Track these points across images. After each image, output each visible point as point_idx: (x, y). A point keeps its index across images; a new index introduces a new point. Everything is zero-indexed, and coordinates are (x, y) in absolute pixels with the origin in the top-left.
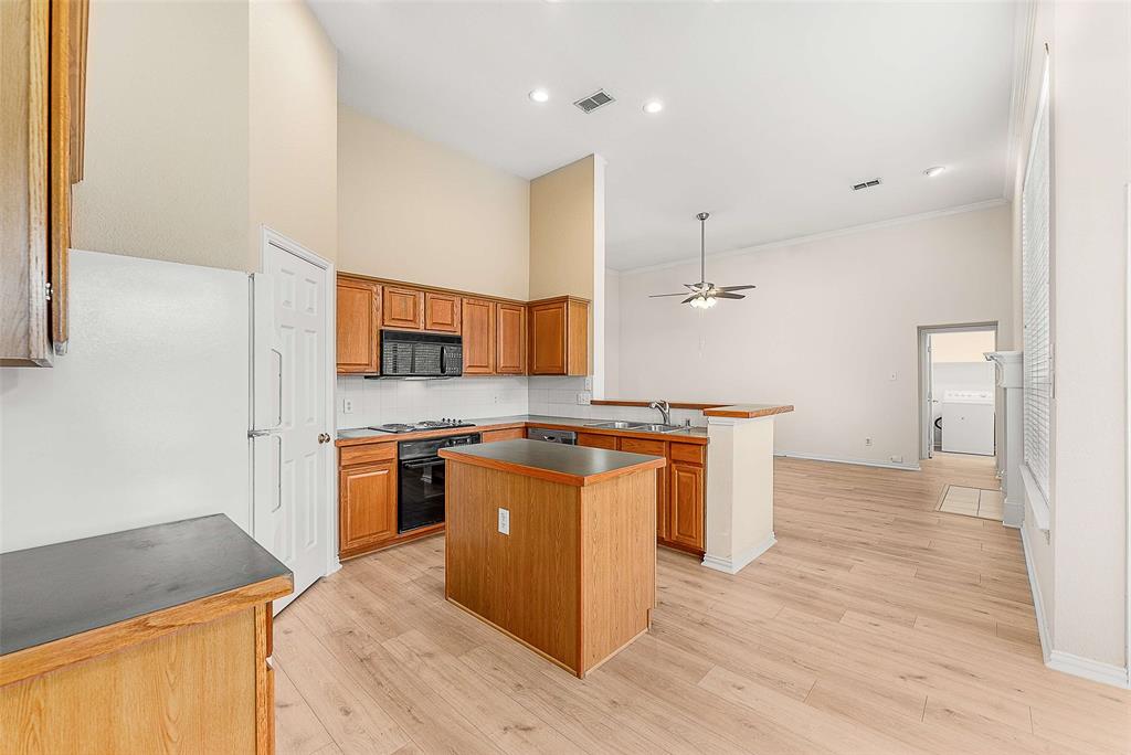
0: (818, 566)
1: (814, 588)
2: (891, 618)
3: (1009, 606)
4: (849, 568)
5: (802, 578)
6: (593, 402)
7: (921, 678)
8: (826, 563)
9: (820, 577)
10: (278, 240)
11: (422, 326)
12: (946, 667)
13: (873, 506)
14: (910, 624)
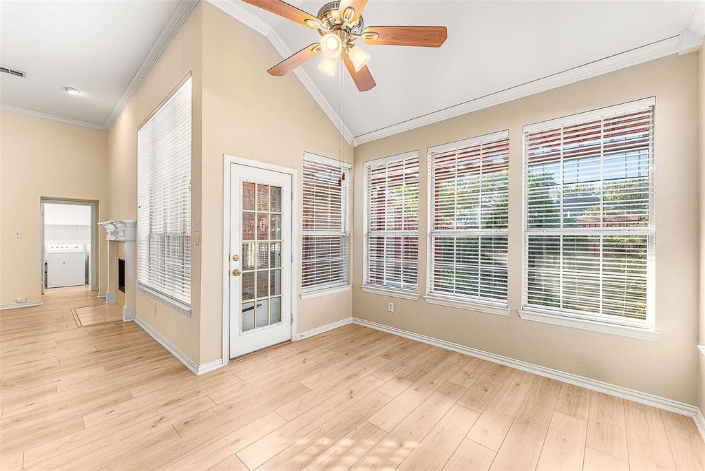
0: (24, 404)
1: (41, 420)
2: (116, 402)
3: (163, 359)
4: (55, 390)
5: (18, 421)
7: (161, 419)
8: (29, 398)
9: (35, 410)
12: (166, 404)
13: (29, 340)
14: (130, 397)
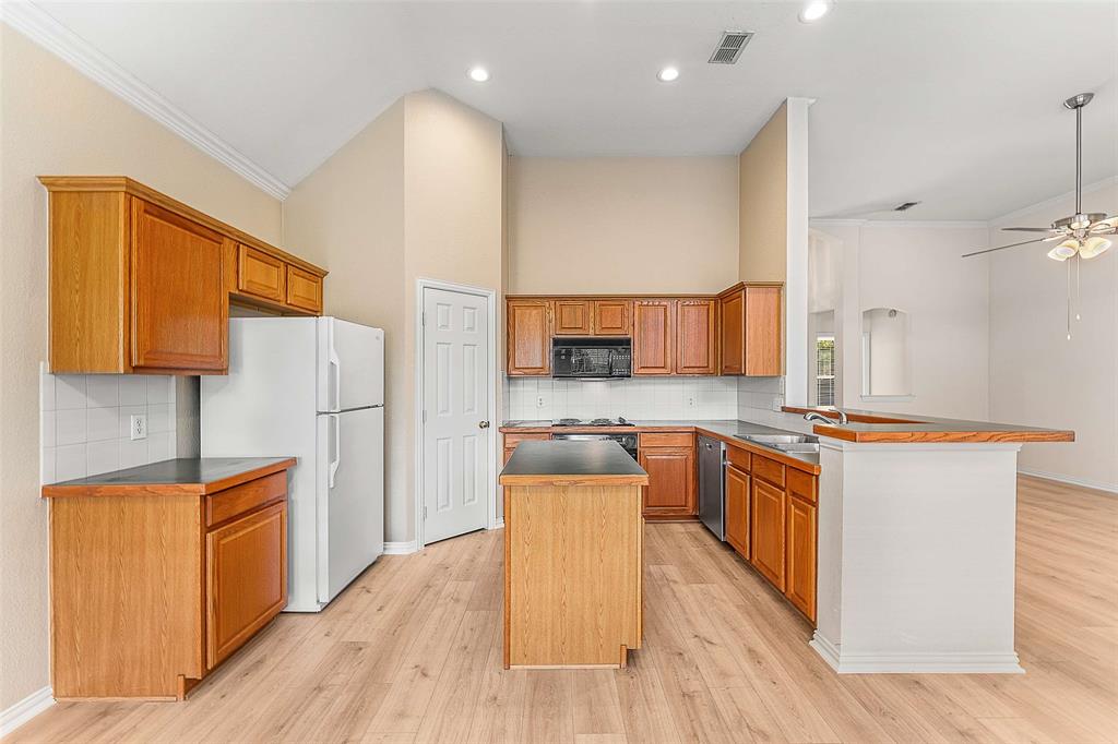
6: (784, 409)
10: (430, 283)
11: (591, 331)
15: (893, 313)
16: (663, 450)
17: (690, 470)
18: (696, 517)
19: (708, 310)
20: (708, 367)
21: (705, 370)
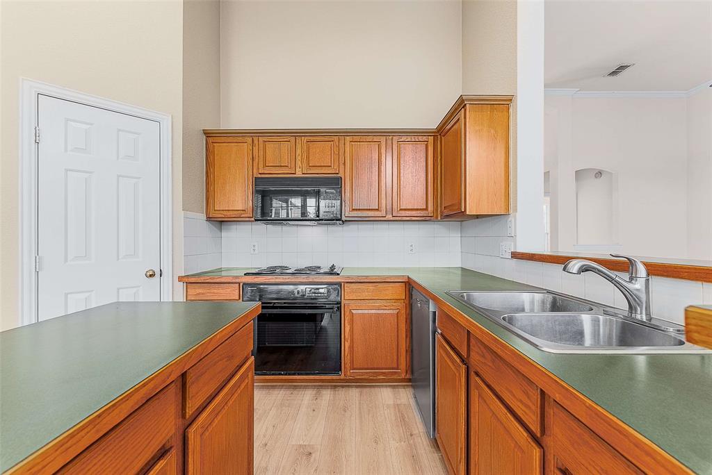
11: (298, 170)
15: (599, 174)
16: (371, 303)
17: (403, 326)
18: (410, 380)
19: (427, 146)
20: (426, 209)
21: (423, 213)
